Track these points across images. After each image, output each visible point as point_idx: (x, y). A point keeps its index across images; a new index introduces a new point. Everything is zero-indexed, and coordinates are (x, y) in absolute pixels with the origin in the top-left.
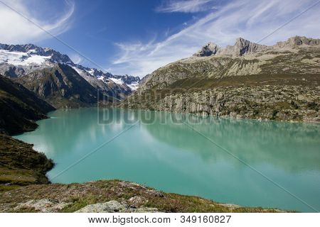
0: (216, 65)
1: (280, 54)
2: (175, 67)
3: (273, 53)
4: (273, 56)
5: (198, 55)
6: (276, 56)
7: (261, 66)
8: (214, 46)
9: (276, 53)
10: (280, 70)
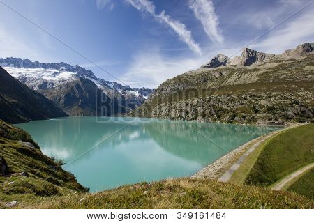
0: (217, 76)
1: (284, 62)
2: (179, 79)
3: (277, 61)
4: (275, 64)
5: (205, 67)
6: (278, 64)
7: (259, 75)
8: (224, 57)
9: (280, 61)
10: (277, 77)
